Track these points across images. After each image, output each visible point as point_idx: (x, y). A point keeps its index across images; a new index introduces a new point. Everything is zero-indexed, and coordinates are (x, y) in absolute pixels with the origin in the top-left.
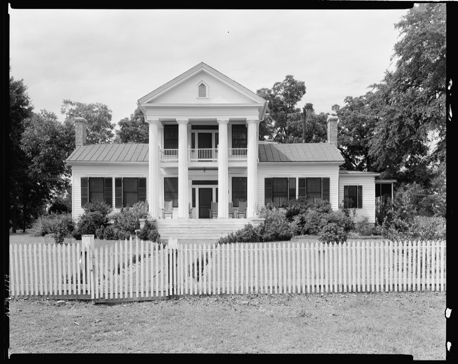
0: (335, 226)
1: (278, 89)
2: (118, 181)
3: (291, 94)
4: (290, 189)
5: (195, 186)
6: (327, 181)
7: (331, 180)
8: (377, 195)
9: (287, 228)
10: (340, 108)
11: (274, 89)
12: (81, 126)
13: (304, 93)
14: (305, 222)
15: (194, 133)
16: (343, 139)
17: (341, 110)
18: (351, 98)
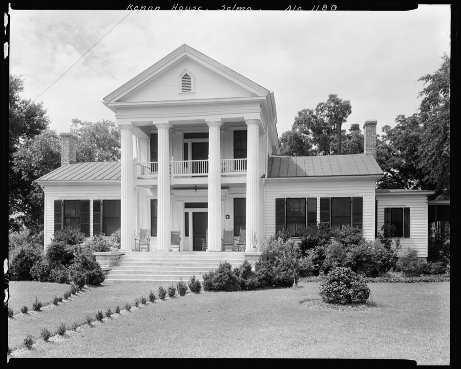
0: (347, 273)
1: (322, 110)
2: (97, 203)
3: (335, 115)
4: (308, 213)
5: (188, 210)
6: (359, 201)
7: (364, 200)
8: (431, 220)
9: (287, 267)
10: (391, 129)
11: (317, 110)
12: (68, 142)
13: (350, 112)
14: (324, 257)
15: (187, 144)
16: (394, 161)
17: (392, 130)
18: (403, 116)
